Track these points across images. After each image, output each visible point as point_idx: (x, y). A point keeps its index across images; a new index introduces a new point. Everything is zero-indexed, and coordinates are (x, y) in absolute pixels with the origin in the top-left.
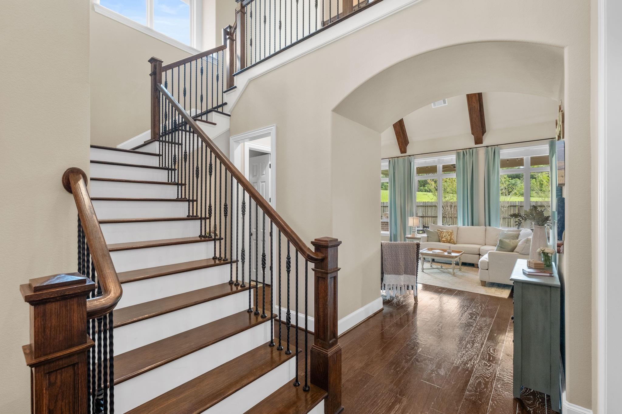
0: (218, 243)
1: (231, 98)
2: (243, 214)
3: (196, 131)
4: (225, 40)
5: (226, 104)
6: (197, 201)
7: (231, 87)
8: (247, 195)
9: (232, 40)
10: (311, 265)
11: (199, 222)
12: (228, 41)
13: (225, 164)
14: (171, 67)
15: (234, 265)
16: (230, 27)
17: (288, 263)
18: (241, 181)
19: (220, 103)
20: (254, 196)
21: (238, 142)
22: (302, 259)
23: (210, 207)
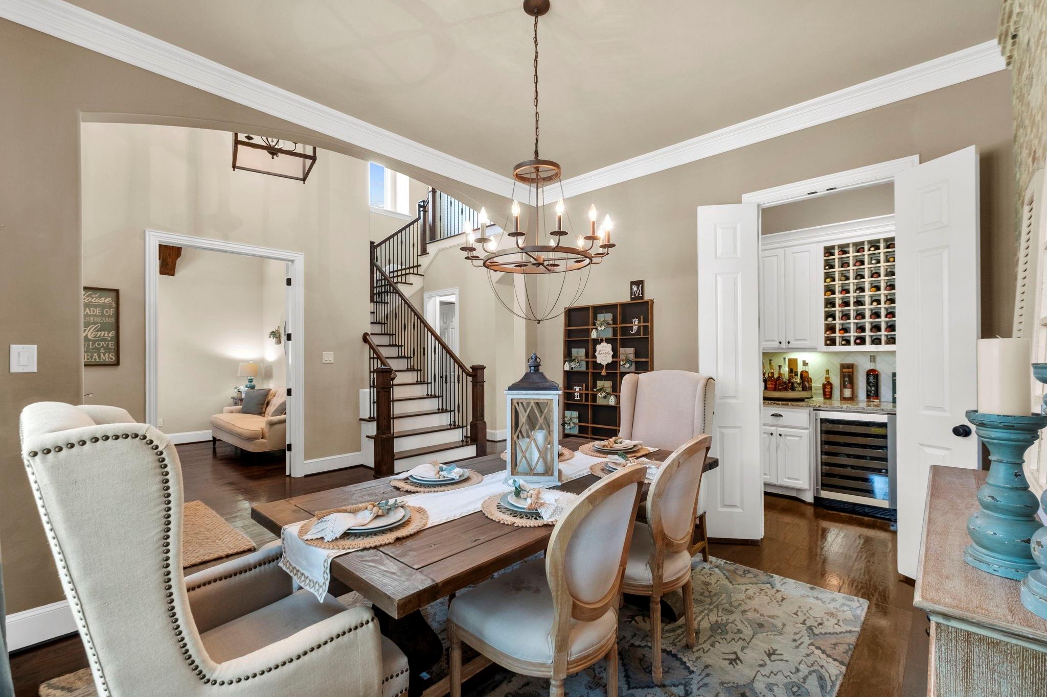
0: (419, 373)
1: (424, 261)
2: (435, 354)
3: (397, 292)
4: (419, 211)
5: (420, 265)
6: (395, 335)
7: (424, 252)
8: (437, 342)
9: (425, 212)
10: (470, 379)
11: (406, 360)
12: (422, 213)
13: (420, 319)
14: (380, 244)
15: (430, 385)
16: (424, 201)
17: (458, 378)
18: (433, 333)
19: (415, 264)
20: (441, 343)
21: (430, 298)
22: (465, 375)
23: (414, 349)
